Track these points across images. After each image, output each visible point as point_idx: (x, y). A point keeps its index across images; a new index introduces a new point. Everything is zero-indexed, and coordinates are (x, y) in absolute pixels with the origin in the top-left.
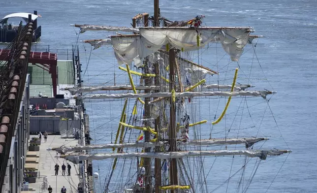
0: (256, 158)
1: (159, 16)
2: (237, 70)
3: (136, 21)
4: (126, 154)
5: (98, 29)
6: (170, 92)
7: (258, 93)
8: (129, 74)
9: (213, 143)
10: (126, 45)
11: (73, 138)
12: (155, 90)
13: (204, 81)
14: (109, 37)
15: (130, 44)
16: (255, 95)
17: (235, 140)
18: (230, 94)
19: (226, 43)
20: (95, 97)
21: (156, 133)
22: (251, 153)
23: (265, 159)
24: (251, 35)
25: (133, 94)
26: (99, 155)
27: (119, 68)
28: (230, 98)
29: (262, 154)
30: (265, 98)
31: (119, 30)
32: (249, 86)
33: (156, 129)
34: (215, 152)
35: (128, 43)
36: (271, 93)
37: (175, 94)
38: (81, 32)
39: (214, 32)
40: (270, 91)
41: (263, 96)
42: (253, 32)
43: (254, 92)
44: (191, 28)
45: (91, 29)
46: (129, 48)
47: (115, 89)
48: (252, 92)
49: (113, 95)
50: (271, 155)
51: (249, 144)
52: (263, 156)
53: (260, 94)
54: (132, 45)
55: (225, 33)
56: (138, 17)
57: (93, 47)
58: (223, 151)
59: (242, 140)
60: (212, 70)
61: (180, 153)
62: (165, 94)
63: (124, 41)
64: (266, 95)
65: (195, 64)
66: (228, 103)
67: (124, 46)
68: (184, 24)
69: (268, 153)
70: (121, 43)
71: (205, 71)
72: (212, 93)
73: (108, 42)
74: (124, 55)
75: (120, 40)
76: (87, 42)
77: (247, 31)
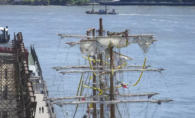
0: (156, 104)
1: (102, 30)
2: (146, 58)
3: (89, 32)
4: (88, 102)
5: (71, 36)
6: (111, 69)
7: (157, 70)
8: (89, 60)
9: (131, 96)
10: (88, 45)
11: (40, 93)
12: (100, 68)
13: (127, 63)
14: (79, 41)
15: (90, 44)
16: (155, 71)
17: (142, 94)
18: (142, 70)
19: (141, 43)
20: (71, 72)
21: (101, 90)
22: (153, 101)
23: (160, 104)
24: (153, 39)
25: (91, 71)
26: (74, 102)
27: (83, 57)
28: (142, 73)
29: (159, 102)
30: (160, 72)
31: (81, 37)
32: (150, 66)
33: (101, 88)
34: (134, 101)
35: (89, 44)
36: (163, 70)
37: (113, 71)
38: (62, 38)
39: (134, 38)
40: (163, 69)
41: (159, 72)
42: (154, 38)
43: (155, 69)
44: (123, 36)
45: (67, 36)
46: (90, 47)
47: (80, 68)
48: (153, 69)
49: (81, 71)
50: (163, 102)
51: (150, 96)
52: (159, 103)
53: (158, 70)
54: (92, 45)
55: (141, 38)
56: (90, 30)
57: (70, 46)
58: (138, 100)
59: (146, 94)
60: (130, 57)
61: (116, 101)
62: (108, 71)
63: (87, 43)
64: (161, 70)
65: (121, 55)
66: (141, 75)
67: (87, 45)
68: (118, 34)
69: (162, 101)
70: (86, 44)
71: (126, 58)
72: (133, 70)
73: (78, 43)
74: (87, 50)
75: (85, 42)
76: (67, 43)
77: (151, 38)
